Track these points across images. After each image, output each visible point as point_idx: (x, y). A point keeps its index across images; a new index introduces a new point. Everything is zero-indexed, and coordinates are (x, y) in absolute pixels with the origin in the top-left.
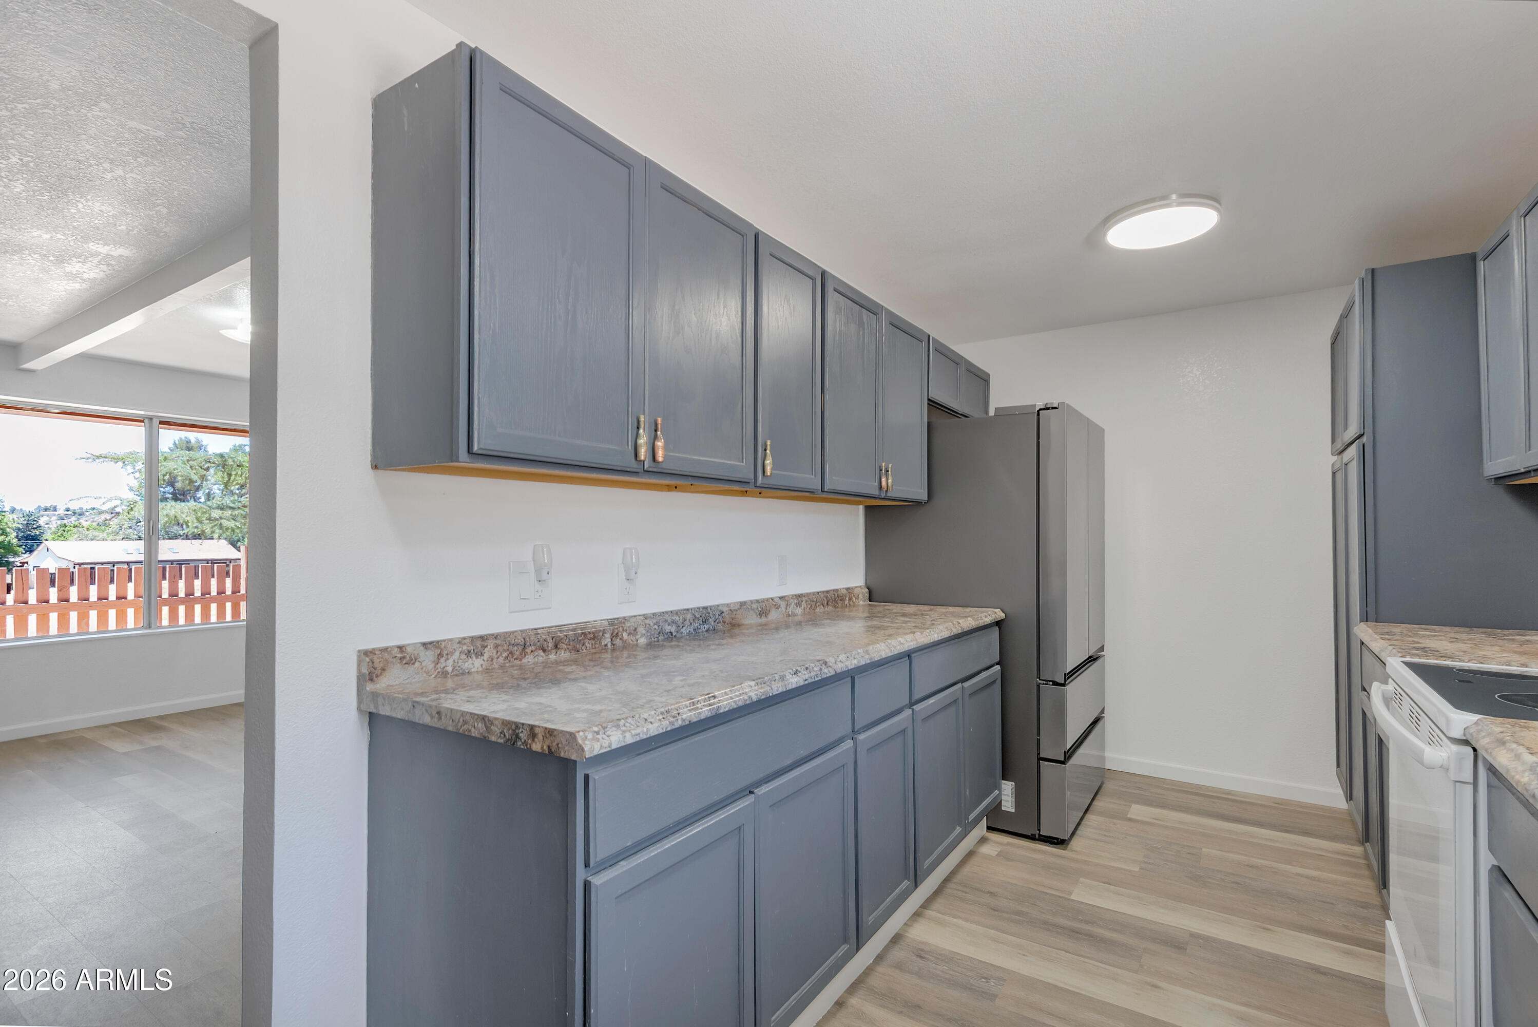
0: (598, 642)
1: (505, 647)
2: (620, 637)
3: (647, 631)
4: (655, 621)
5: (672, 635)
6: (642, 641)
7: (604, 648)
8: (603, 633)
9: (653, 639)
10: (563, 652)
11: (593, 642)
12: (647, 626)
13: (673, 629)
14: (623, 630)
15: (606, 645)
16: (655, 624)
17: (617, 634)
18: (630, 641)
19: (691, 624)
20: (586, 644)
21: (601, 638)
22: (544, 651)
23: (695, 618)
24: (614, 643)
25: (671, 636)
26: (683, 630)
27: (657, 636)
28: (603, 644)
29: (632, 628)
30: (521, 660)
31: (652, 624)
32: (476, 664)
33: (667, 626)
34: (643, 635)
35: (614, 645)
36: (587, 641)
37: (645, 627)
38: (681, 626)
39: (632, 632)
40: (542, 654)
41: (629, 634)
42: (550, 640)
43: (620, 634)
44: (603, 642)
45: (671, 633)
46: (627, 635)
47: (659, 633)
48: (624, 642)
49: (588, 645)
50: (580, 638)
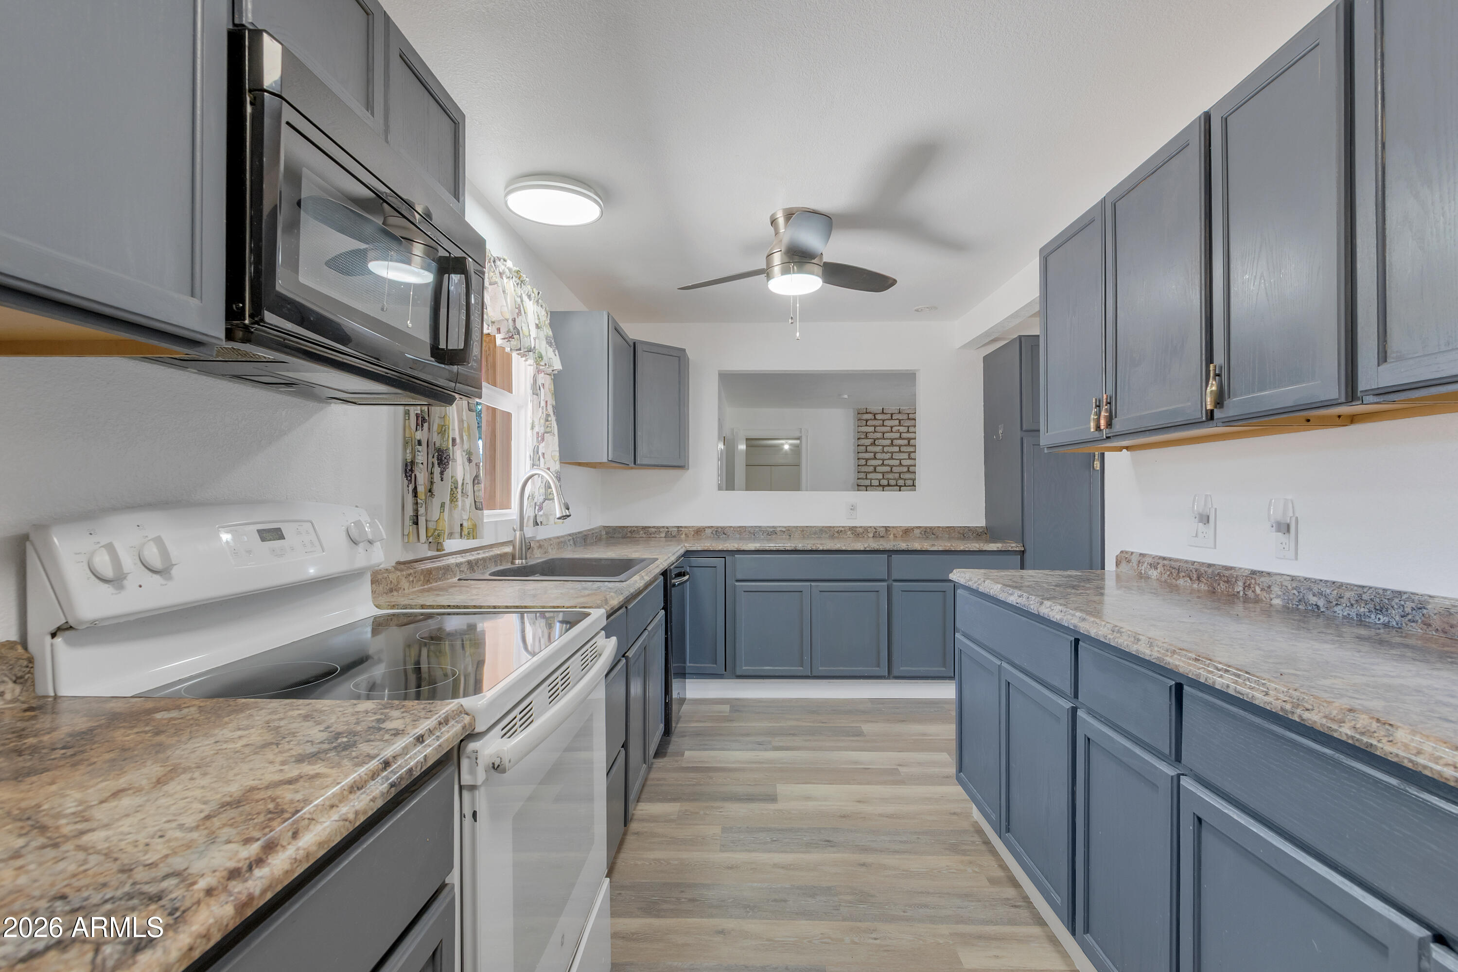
0: (1231, 587)
1: (1168, 568)
2: (1253, 589)
3: (1284, 594)
4: (1294, 585)
5: (1318, 610)
6: (1277, 602)
7: (1236, 593)
8: (1236, 580)
9: (1291, 605)
10: (1203, 585)
11: (1227, 586)
12: (1284, 587)
13: (1321, 603)
14: (1256, 583)
15: (1238, 592)
16: (1293, 589)
17: (1249, 585)
18: (1263, 597)
19: (1352, 605)
20: (1221, 585)
21: (1234, 584)
22: (1191, 579)
23: (1359, 599)
24: (1247, 593)
25: (1316, 610)
26: (1338, 609)
27: (1297, 603)
28: (1235, 590)
29: (1265, 585)
30: (1176, 580)
31: (1290, 587)
32: (1154, 574)
33: (1312, 596)
34: (1278, 596)
35: (1246, 595)
36: (1222, 583)
37: (1281, 588)
38: (1334, 603)
39: (1266, 588)
40: (1189, 581)
41: (1262, 590)
42: (1194, 571)
43: (1252, 586)
44: (1236, 588)
45: (1318, 607)
46: (1260, 589)
47: (1300, 600)
48: (1257, 596)
49: (1222, 587)
50: (1216, 578)
